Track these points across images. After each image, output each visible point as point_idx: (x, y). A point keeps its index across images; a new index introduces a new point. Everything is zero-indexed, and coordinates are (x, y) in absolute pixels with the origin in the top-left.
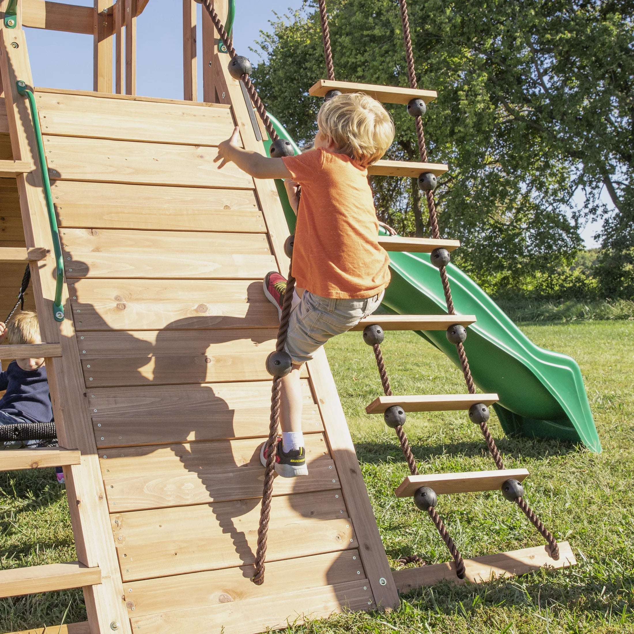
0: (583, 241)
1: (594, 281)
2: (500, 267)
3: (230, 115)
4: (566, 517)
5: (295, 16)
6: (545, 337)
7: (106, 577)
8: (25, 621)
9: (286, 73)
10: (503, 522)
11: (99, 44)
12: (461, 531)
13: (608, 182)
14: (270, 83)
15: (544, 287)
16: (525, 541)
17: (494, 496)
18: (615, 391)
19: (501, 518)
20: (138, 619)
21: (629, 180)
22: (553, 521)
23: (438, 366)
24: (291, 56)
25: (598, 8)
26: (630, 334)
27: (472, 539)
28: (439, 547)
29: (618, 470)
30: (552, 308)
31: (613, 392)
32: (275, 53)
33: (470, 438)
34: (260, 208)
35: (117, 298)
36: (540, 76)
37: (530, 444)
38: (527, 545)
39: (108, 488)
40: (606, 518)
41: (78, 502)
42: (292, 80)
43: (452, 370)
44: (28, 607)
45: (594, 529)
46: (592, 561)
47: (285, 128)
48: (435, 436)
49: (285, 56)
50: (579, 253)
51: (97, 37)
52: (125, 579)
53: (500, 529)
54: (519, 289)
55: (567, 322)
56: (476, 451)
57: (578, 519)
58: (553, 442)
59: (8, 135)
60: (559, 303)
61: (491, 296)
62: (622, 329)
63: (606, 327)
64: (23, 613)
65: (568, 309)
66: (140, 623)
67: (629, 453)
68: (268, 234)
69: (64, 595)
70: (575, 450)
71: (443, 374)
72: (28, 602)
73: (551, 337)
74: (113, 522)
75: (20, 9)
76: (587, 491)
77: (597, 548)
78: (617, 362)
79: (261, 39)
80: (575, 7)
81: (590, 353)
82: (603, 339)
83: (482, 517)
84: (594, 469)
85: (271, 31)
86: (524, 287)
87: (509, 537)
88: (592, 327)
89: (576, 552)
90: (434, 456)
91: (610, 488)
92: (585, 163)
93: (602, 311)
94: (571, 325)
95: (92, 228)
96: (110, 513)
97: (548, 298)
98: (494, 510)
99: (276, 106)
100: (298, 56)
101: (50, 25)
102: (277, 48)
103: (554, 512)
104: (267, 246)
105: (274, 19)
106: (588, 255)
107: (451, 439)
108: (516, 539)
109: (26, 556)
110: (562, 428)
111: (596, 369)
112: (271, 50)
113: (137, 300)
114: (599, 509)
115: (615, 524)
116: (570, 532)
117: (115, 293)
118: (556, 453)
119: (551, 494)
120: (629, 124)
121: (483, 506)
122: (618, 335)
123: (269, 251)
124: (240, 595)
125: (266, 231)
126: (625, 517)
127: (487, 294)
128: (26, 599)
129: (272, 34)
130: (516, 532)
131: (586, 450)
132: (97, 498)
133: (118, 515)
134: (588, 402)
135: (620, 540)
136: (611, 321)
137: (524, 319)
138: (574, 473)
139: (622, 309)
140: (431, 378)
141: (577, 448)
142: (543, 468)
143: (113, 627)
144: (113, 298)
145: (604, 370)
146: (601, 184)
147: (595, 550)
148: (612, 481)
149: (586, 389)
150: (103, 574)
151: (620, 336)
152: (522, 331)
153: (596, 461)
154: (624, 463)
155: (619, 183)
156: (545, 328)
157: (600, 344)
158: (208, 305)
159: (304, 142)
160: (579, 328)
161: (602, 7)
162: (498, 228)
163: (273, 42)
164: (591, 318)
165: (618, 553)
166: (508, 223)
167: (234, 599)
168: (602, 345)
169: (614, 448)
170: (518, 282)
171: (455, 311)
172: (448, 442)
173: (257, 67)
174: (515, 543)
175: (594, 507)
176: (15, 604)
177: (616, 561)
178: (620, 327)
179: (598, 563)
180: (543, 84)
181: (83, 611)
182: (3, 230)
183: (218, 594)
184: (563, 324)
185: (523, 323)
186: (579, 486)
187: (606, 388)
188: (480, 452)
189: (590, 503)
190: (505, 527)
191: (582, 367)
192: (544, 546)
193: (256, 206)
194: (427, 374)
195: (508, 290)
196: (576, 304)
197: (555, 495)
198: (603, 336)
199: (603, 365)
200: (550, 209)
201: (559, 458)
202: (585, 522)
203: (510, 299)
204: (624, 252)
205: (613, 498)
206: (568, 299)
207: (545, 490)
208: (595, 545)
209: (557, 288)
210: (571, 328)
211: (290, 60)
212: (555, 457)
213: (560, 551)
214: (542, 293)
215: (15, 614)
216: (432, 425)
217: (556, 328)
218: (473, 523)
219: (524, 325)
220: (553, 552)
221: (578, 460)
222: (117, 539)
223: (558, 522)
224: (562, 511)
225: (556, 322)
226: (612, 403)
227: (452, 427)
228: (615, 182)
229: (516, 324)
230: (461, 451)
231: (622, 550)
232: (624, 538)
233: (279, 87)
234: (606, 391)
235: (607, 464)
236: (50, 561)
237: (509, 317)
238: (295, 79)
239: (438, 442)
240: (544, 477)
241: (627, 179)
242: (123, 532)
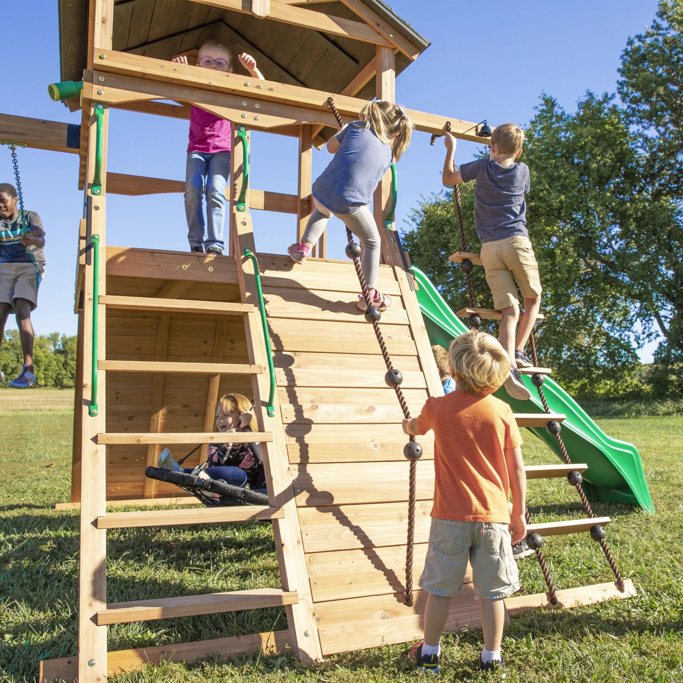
0: (640, 359)
1: (648, 387)
2: (580, 377)
3: (392, 273)
4: (629, 561)
5: (436, 198)
6: (613, 428)
7: (301, 599)
8: (244, 628)
9: (429, 238)
10: (584, 564)
11: (301, 221)
12: (553, 569)
13: (657, 316)
14: (418, 245)
15: (612, 391)
16: (599, 578)
17: (577, 544)
18: (663, 468)
19: (583, 560)
20: (323, 629)
21: (673, 315)
22: (620, 563)
23: (536, 448)
24: (433, 226)
25: (650, 192)
26: (674, 426)
27: (561, 575)
28: (537, 581)
29: (667, 527)
30: (617, 406)
31: (662, 469)
32: (422, 223)
33: (559, 502)
34: (413, 338)
35: (312, 401)
36: (609, 240)
37: (602, 506)
38: (601, 581)
39: (304, 535)
40: (658, 562)
41: (283, 545)
42: (434, 243)
43: (546, 451)
44: (246, 618)
45: (649, 570)
46: (648, 593)
47: (428, 277)
48: (534, 500)
49: (430, 226)
50: (637, 368)
51: (299, 215)
52: (315, 600)
53: (582, 569)
54: (594, 393)
55: (629, 417)
56: (564, 511)
57: (638, 563)
58: (619, 505)
59: (239, 284)
60: (623, 403)
61: (573, 397)
62: (669, 422)
63: (657, 421)
64: (243, 622)
65: (629, 407)
66: (325, 632)
67: (674, 514)
68: (418, 357)
69: (272, 610)
70: (635, 512)
71: (540, 454)
72: (247, 614)
73: (617, 427)
74: (307, 560)
75: (247, 199)
76: (645, 542)
77: (652, 584)
78: (665, 446)
79: (412, 214)
80: (634, 193)
81: (646, 440)
82: (655, 429)
83: (568, 559)
84: (649, 526)
85: (419, 209)
86: (598, 391)
87: (588, 575)
88: (647, 420)
89: (636, 587)
90: (534, 515)
91: (661, 540)
92: (642, 302)
93: (653, 409)
94: (632, 419)
95: (295, 352)
96: (305, 553)
97: (615, 400)
98: (577, 554)
99: (422, 262)
100: (437, 226)
101: (267, 207)
102: (423, 220)
103: (620, 557)
104: (418, 365)
105: (421, 200)
106: (643, 368)
107: (546, 502)
108: (593, 576)
109: (244, 580)
110: (625, 494)
111: (650, 452)
112: (418, 222)
113: (326, 402)
114: (653, 556)
115: (665, 567)
116: (632, 572)
117: (310, 397)
118: (622, 514)
119: (618, 544)
120: (673, 275)
121: (569, 552)
122: (666, 426)
123: (419, 369)
124: (396, 614)
125: (417, 354)
126: (672, 562)
127: (571, 396)
128: (245, 613)
129: (420, 211)
130: (593, 571)
131: (644, 512)
132: (296, 543)
133: (310, 555)
134: (644, 476)
135: (669, 579)
136: (660, 416)
137: (597, 414)
138: (634, 528)
139: (668, 408)
140: (531, 457)
141: (637, 510)
142: (612, 524)
143: (306, 635)
144: (309, 401)
145: (656, 452)
146: (653, 318)
147: (650, 586)
148: (662, 534)
149: (643, 466)
150: (299, 597)
151: (667, 427)
152: (596, 423)
153: (651, 520)
154: (671, 521)
155: (666, 317)
156: (613, 421)
157: (653, 433)
158: (376, 407)
159: (441, 286)
160: (637, 421)
161: (652, 192)
162: (579, 348)
163: (420, 216)
164: (646, 414)
165: (667, 588)
166: (586, 345)
167: (392, 616)
168: (654, 434)
169: (663, 511)
170: (593, 388)
171: (549, 410)
172: (544, 504)
173: (408, 233)
174: (593, 579)
175: (649, 554)
176: (237, 616)
177: (665, 594)
178: (667, 421)
179: (653, 595)
180: (611, 246)
181: (284, 622)
182: (232, 349)
183: (381, 612)
184: (626, 418)
185: (596, 417)
186: (638, 538)
187: (658, 466)
188: (567, 512)
189: (646, 551)
190: (585, 567)
191: (640, 450)
192: (613, 583)
193: (410, 337)
194: (528, 454)
195: (586, 393)
196: (635, 403)
197: (621, 544)
198: (654, 427)
199: (655, 449)
200: (617, 336)
201: (624, 517)
202: (643, 565)
203: (587, 400)
204: (670, 367)
205: (663, 547)
206: (629, 400)
207: (614, 541)
208: (650, 582)
209: (621, 392)
210: (631, 421)
211: (432, 229)
212: (620, 516)
213: (625, 586)
214: (610, 396)
215: (237, 623)
216: (532, 491)
217: (621, 421)
218: (562, 564)
219: (597, 419)
220: (620, 586)
221: (637, 519)
222: (309, 572)
223: (623, 564)
224: (626, 557)
225: (621, 416)
226: (662, 477)
227: (546, 493)
228: (663, 316)
229: (591, 418)
230: (553, 511)
231: (670, 586)
232: (671, 577)
233: (425, 248)
234: (657, 468)
235: (658, 522)
236: (261, 585)
237: (587, 412)
238: (435, 242)
239: (537, 504)
240: (613, 531)
241: (671, 314)
242: (314, 567)
